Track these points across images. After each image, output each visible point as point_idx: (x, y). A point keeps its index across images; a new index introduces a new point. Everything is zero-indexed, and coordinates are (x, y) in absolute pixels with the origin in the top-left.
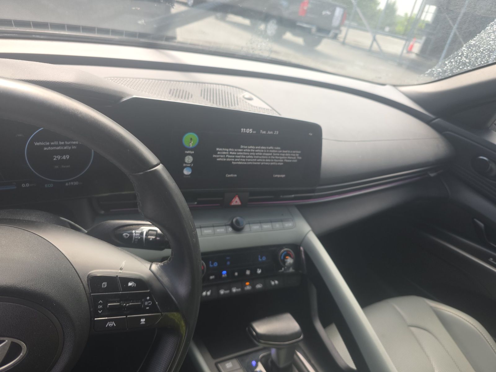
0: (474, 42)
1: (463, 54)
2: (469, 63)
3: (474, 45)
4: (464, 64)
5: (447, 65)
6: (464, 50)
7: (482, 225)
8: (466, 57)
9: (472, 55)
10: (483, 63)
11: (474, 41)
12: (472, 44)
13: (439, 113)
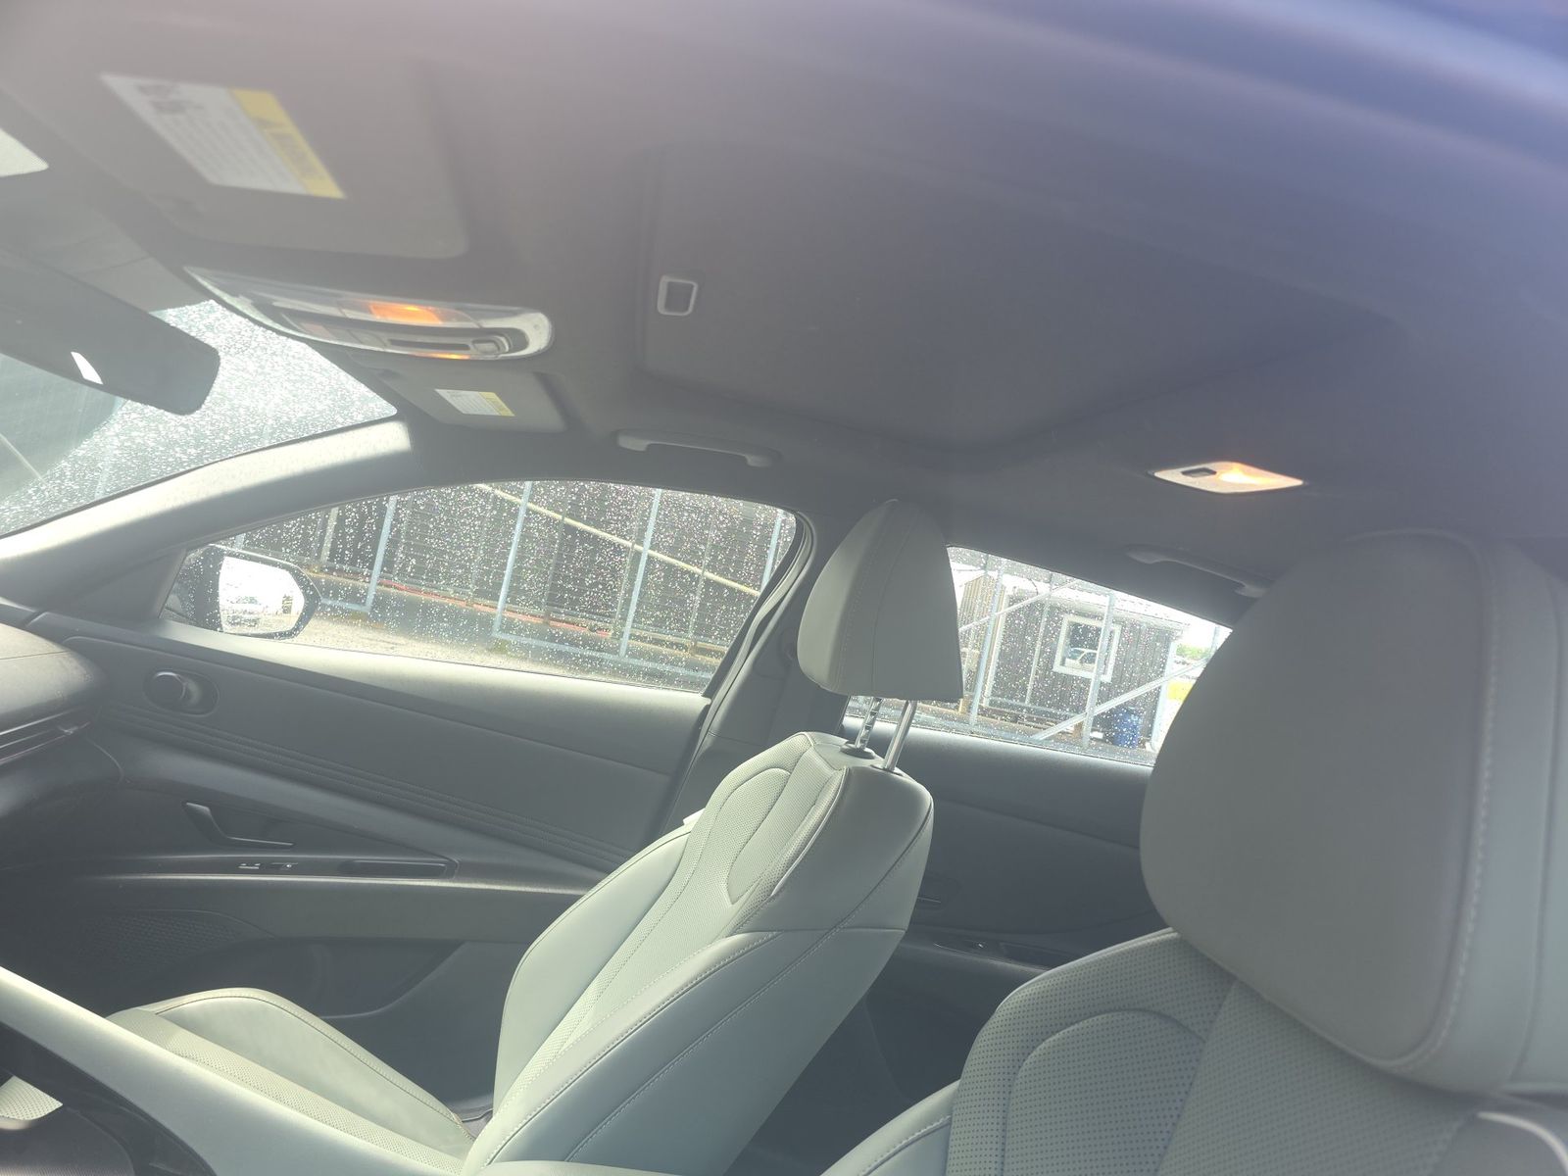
0: (84, 452)
1: (63, 474)
2: (81, 490)
3: (84, 458)
4: (72, 495)
5: (34, 498)
6: (66, 467)
7: (205, 809)
8: (73, 479)
9: (84, 476)
10: (108, 490)
11: (83, 449)
12: (79, 455)
13: (42, 602)
